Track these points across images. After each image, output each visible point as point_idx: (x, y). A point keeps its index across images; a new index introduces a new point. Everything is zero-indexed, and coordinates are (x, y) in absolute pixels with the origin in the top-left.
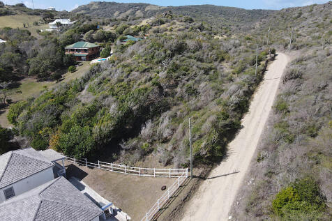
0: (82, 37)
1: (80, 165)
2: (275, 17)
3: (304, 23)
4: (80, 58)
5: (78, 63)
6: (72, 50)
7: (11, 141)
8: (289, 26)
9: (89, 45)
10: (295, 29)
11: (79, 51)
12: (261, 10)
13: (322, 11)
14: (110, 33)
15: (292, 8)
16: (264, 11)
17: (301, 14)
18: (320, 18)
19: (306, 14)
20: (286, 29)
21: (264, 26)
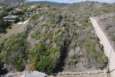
0: (8, 13)
2: (71, 6)
3: (81, 8)
5: (11, 25)
7: (3, 69)
9: (14, 17)
10: (79, 9)
12: (64, 3)
13: (85, 4)
14: (21, 11)
17: (79, 5)
18: (85, 6)
19: (80, 5)
20: (76, 9)
21: (68, 8)
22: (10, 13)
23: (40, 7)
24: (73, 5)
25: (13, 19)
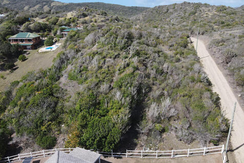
1: (105, 157)
2: (152, 12)
3: (172, 16)
4: (25, 47)
5: (25, 52)
6: (16, 40)
7: (11, 143)
8: (163, 18)
9: (32, 36)
10: (168, 20)
11: (22, 41)
12: (137, 7)
13: (181, 8)
14: (46, 24)
15: (162, 6)
16: (139, 7)
17: (167, 11)
18: (181, 13)
19: (171, 10)
20: (161, 20)
21: (146, 18)
22: (22, 28)
23: (85, 16)
24: (154, 12)
25: (29, 40)
